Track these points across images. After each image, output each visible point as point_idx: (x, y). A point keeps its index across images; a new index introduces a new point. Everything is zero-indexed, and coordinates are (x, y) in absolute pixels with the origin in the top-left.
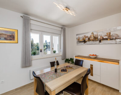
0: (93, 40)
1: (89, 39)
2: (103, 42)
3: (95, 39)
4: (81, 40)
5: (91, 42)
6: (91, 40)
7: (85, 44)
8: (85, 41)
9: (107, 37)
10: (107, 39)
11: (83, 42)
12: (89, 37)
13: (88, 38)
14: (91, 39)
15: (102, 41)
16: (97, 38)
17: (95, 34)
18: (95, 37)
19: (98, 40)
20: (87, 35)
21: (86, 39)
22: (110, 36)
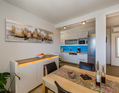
0: (37, 38)
1: (32, 35)
4: (19, 32)
5: (34, 40)
6: (34, 38)
7: (26, 41)
8: (26, 37)
9: (46, 37)
11: (22, 37)
12: (32, 33)
13: (30, 34)
14: (34, 36)
15: (44, 40)
16: (40, 36)
18: (38, 35)
19: (41, 39)
20: (29, 29)
21: (29, 34)
22: (48, 37)
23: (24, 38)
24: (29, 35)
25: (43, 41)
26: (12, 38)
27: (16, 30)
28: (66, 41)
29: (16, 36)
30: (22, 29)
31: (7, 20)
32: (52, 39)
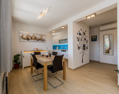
0: (34, 39)
1: (31, 38)
2: (39, 41)
3: (35, 39)
4: (25, 37)
7: (28, 41)
8: (28, 39)
9: (41, 39)
10: (40, 40)
11: (26, 39)
12: (31, 36)
14: (33, 38)
16: (36, 38)
17: (35, 35)
20: (30, 35)
22: (42, 38)
23: (27, 40)
24: (30, 38)
25: (38, 41)
26: (22, 40)
27: (24, 36)
28: (59, 41)
29: (24, 39)
30: (26, 35)
31: (20, 32)
32: (45, 39)
